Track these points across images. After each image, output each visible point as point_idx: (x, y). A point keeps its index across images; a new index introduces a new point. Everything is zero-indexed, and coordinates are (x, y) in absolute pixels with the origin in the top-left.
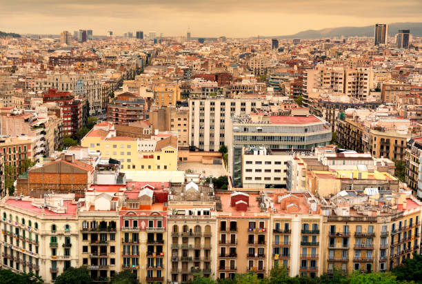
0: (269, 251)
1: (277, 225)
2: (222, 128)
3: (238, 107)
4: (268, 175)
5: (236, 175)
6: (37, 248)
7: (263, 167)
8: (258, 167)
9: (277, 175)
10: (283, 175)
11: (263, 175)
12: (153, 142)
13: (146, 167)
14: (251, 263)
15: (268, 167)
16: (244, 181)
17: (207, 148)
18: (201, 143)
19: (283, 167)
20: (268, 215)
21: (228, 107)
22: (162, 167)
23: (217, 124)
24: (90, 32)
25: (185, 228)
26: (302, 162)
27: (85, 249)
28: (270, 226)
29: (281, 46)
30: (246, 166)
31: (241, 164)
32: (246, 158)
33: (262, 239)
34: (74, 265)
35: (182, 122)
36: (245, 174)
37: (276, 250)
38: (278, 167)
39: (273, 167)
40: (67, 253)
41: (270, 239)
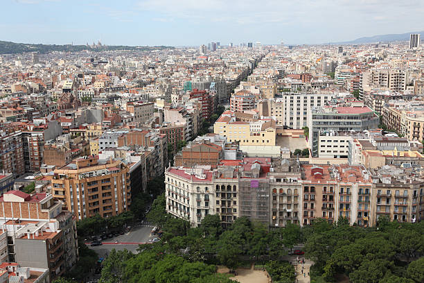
0: (336, 206)
1: (342, 189)
2: (305, 113)
3: (316, 100)
4: (335, 149)
5: (314, 149)
6: (188, 201)
7: (332, 144)
8: (329, 144)
9: (342, 149)
10: (345, 149)
11: (332, 149)
12: (260, 123)
13: (255, 141)
14: (324, 213)
15: (336, 144)
16: (320, 153)
17: (295, 127)
18: (291, 124)
19: (346, 144)
20: (336, 183)
21: (309, 100)
22: (266, 141)
23: (302, 111)
24: (219, 44)
25: (281, 190)
26: (359, 143)
27: (218, 202)
28: (337, 190)
29: (344, 51)
30: (321, 144)
31: (317, 142)
32: (321, 138)
33: (332, 198)
34: (211, 213)
35: (278, 110)
36: (320, 149)
37: (341, 206)
38: (342, 144)
39: (339, 144)
40: (207, 204)
41: (337, 198)
